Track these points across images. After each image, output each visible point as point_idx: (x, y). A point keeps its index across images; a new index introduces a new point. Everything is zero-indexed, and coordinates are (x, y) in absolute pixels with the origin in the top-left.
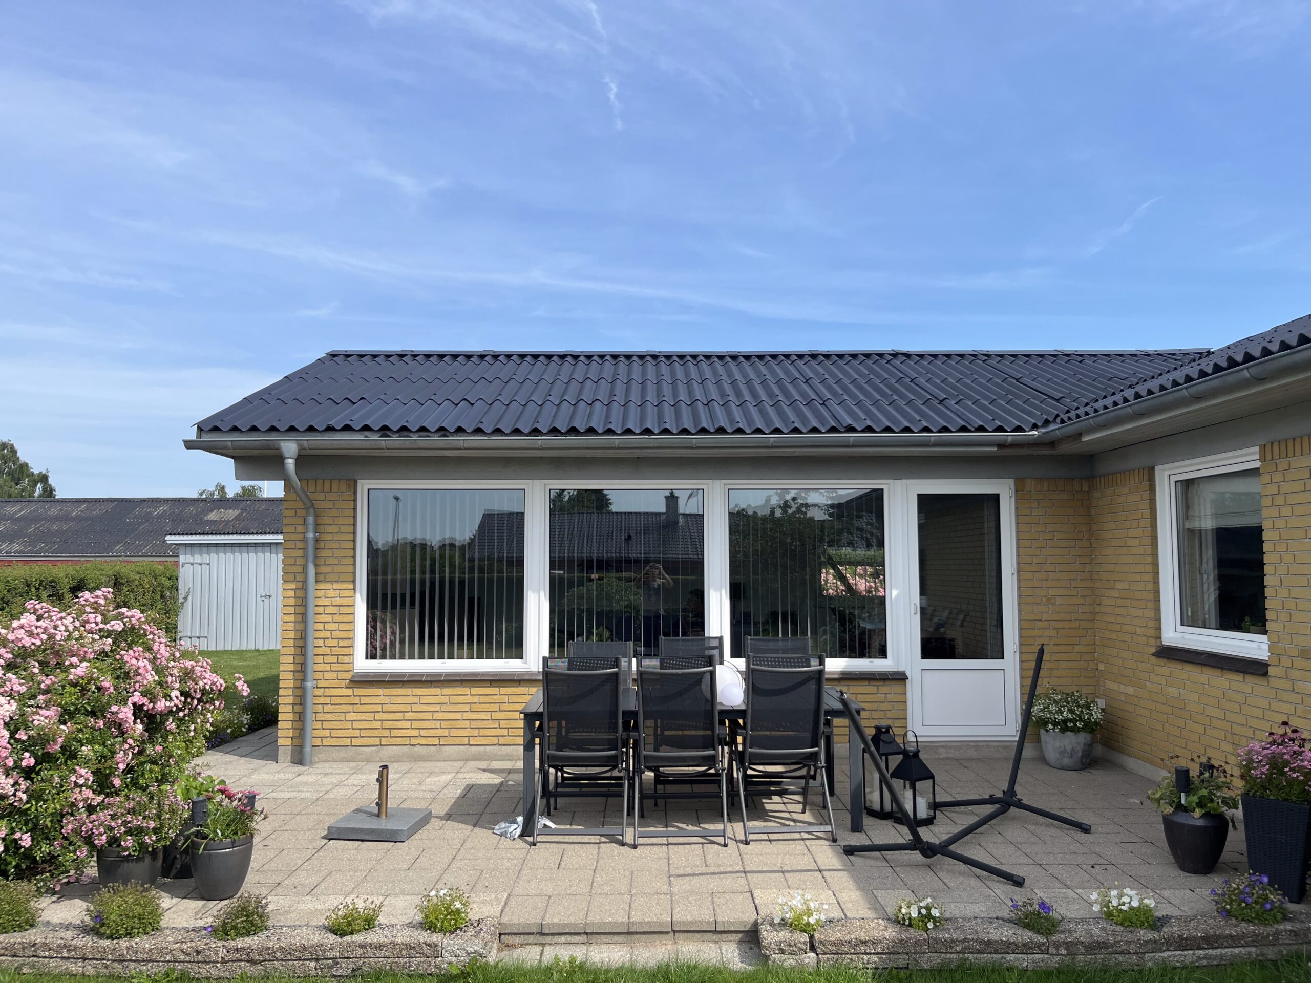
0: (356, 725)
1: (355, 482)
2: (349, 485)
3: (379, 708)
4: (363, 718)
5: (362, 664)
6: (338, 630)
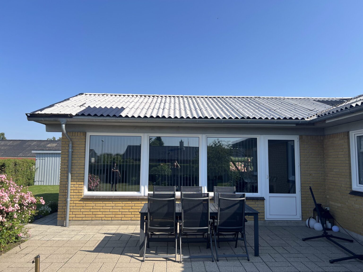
0: (84, 213)
1: (86, 133)
2: (84, 134)
3: (91, 208)
4: (86, 211)
5: (86, 193)
6: (79, 182)
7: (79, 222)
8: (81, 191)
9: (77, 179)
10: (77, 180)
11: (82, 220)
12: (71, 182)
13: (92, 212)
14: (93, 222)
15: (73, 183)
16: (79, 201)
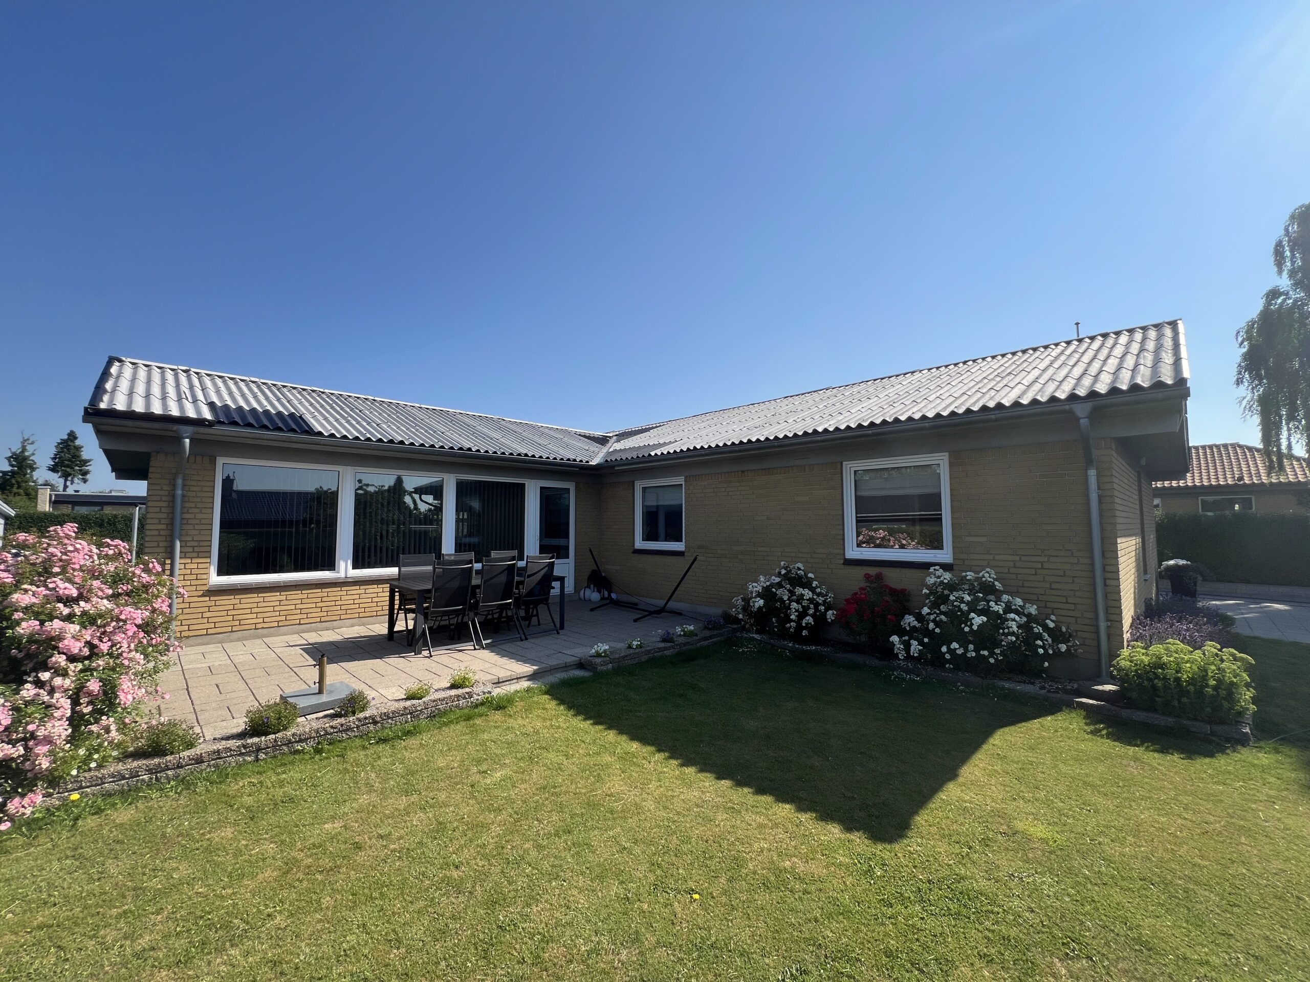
0: (211, 620)
1: (217, 458)
2: (211, 460)
3: (231, 607)
4: (217, 615)
5: (216, 579)
6: (198, 557)
7: (199, 640)
8: (205, 577)
9: (194, 552)
10: (195, 555)
11: (207, 634)
12: (180, 558)
13: (233, 615)
14: (235, 635)
15: (183, 561)
16: (199, 596)
